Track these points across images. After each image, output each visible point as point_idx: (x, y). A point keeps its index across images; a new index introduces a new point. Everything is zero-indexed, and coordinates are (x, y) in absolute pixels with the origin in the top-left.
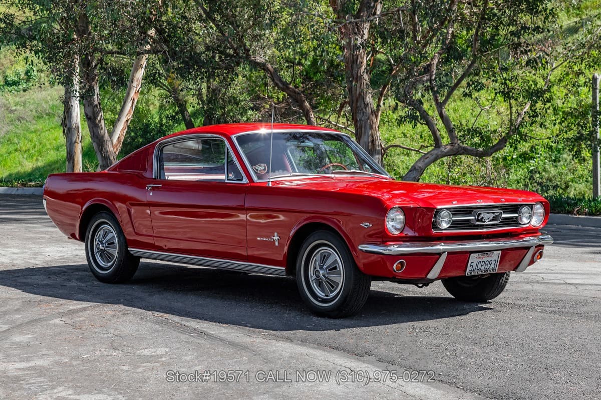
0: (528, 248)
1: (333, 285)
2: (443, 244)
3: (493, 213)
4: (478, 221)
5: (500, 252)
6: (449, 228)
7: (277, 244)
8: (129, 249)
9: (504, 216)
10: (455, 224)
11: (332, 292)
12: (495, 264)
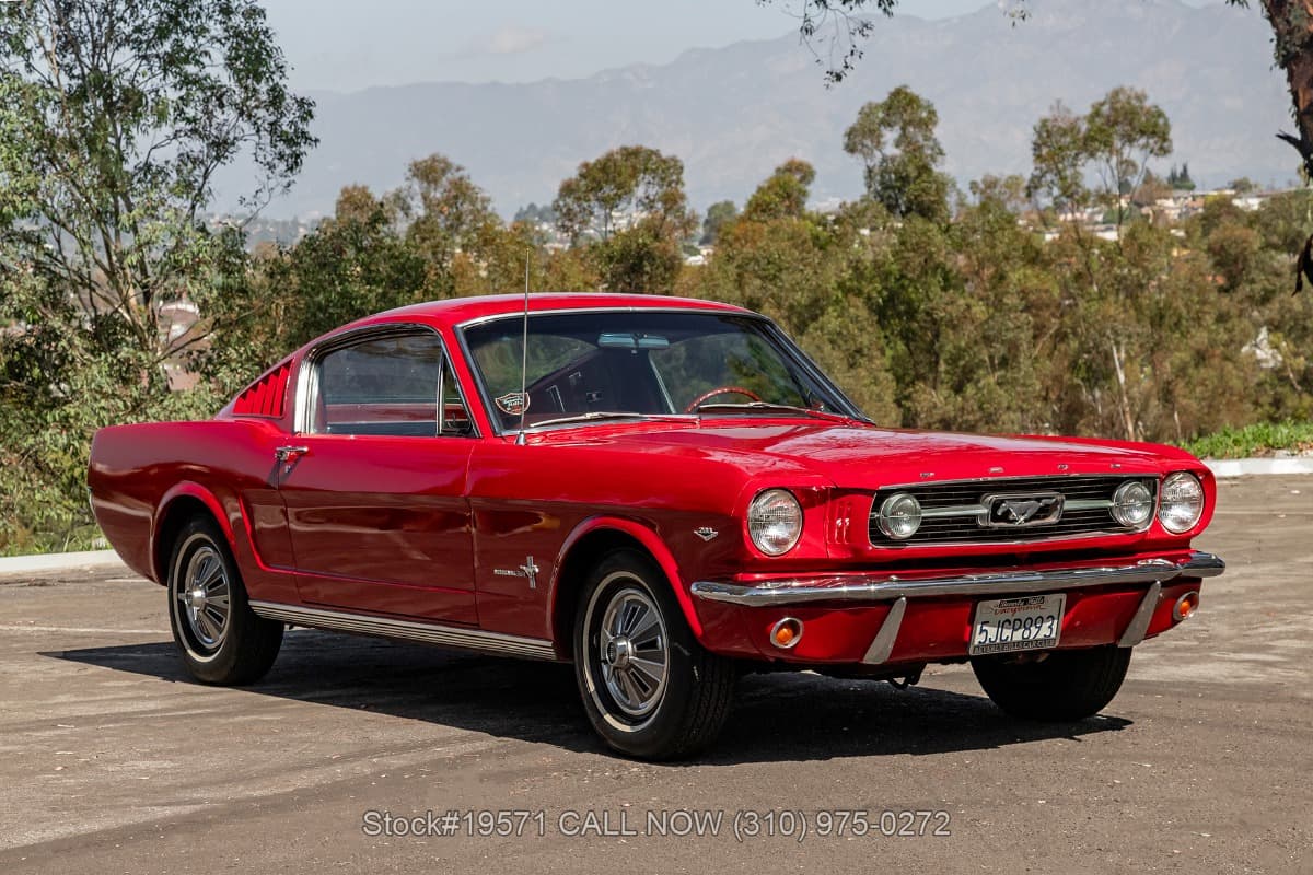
0: (1145, 587)
1: (644, 685)
2: (894, 578)
3: (1039, 500)
4: (995, 518)
5: (1064, 597)
6: (915, 537)
7: (533, 584)
8: (251, 603)
9: (1069, 505)
10: (927, 530)
11: (644, 700)
12: (1050, 627)
